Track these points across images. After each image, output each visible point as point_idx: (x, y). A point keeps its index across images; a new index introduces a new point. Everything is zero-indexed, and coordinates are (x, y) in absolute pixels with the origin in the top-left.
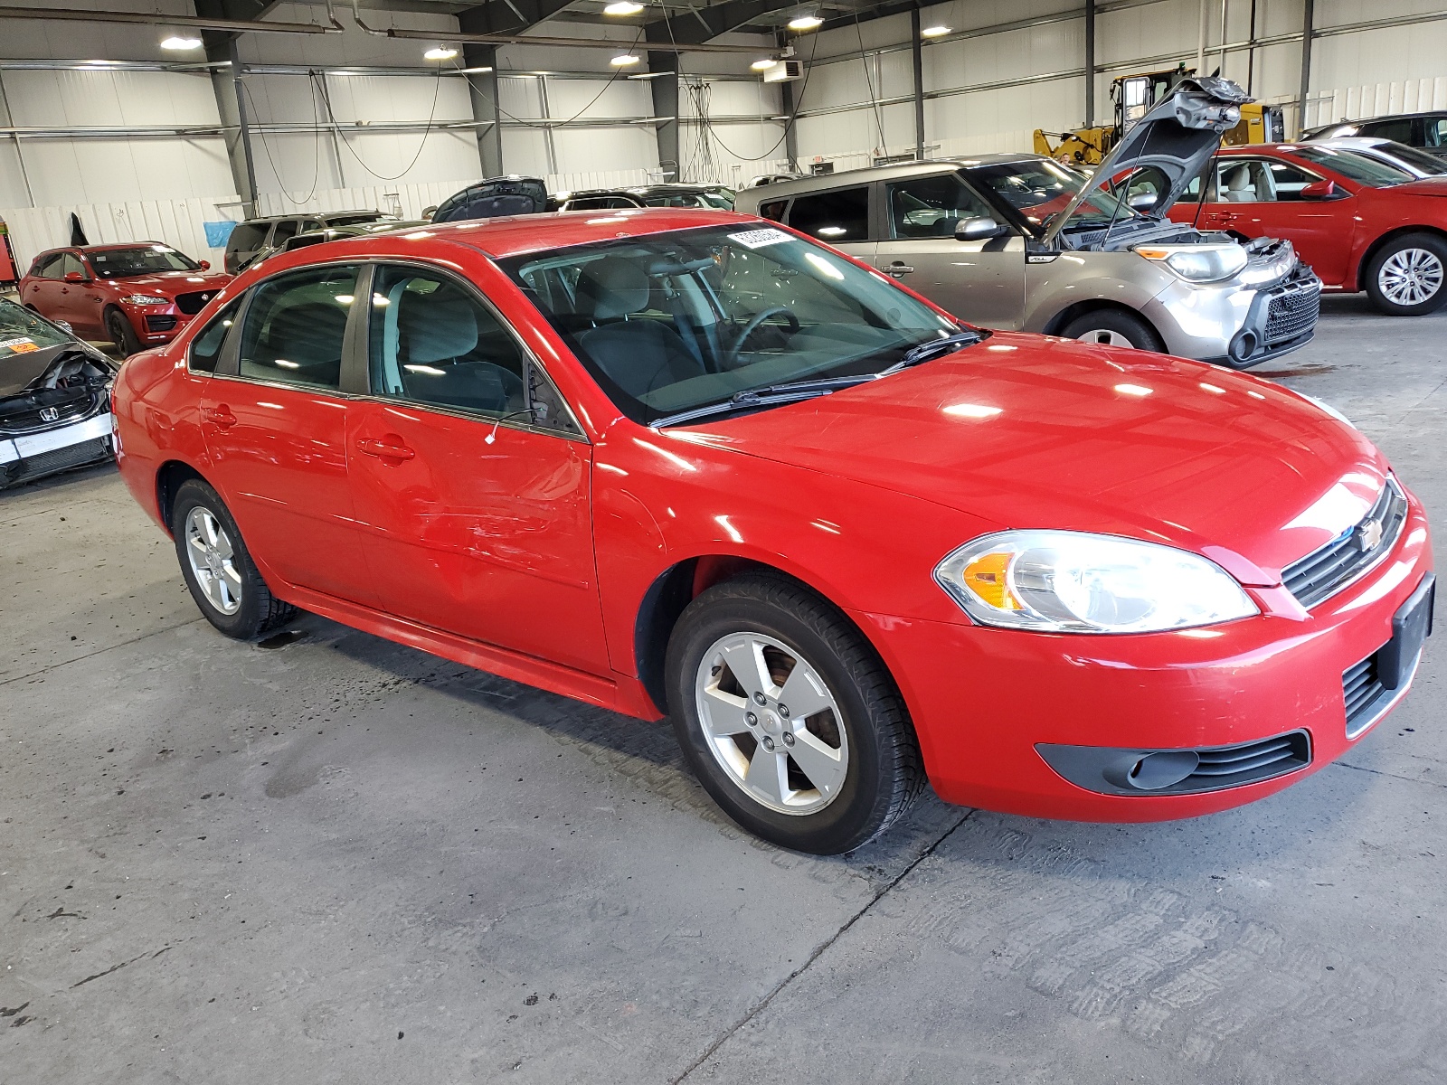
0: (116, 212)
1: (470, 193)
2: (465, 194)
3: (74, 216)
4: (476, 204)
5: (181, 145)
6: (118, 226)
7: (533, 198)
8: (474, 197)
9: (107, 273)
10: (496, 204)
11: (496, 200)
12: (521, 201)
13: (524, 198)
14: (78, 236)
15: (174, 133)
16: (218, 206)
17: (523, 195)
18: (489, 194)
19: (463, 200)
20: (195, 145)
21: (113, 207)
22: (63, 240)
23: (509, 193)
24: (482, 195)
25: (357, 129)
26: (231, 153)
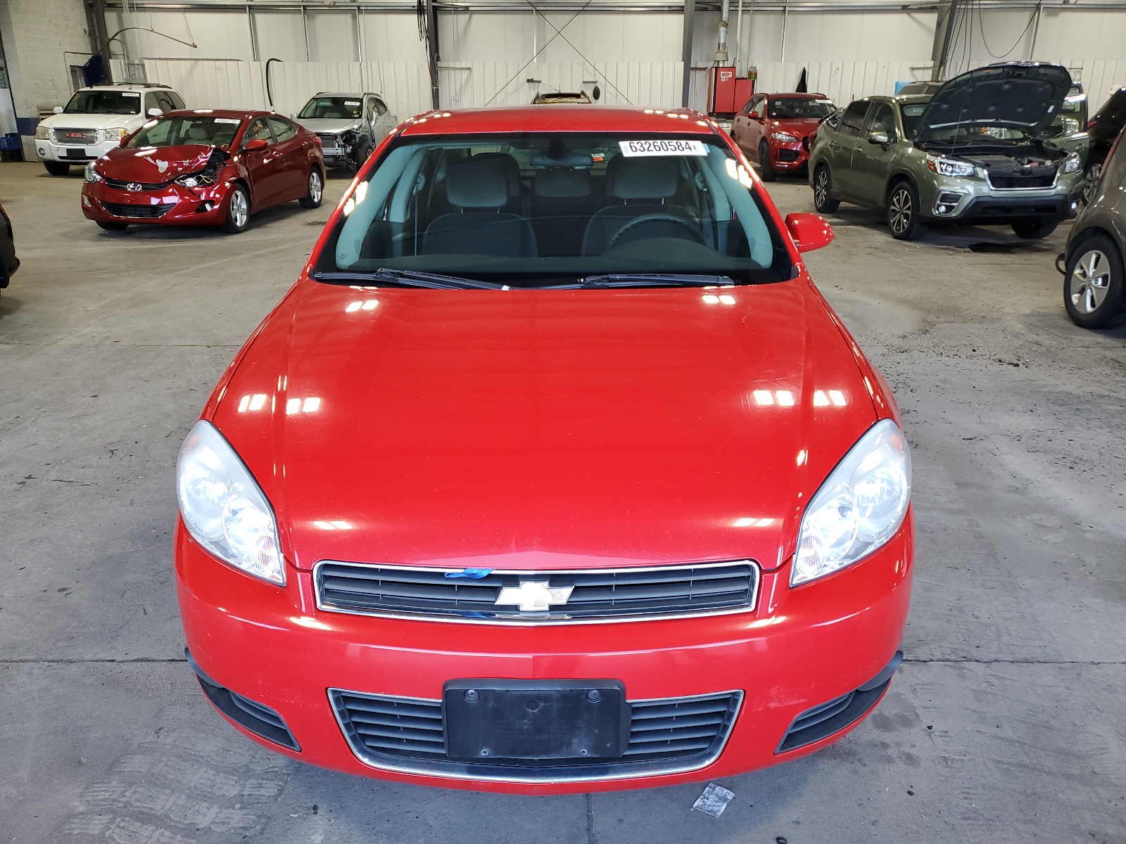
0: (834, 69)
1: (975, 75)
2: (969, 76)
3: (804, 70)
4: (981, 86)
5: (904, 17)
6: (832, 78)
7: (1052, 84)
8: (979, 79)
9: (774, 114)
10: (1006, 87)
11: (1007, 83)
12: (1037, 85)
13: (1041, 83)
14: (802, 86)
15: (900, 8)
16: (913, 69)
17: (1041, 80)
18: (997, 77)
19: (966, 81)
20: (913, 18)
21: (834, 65)
22: (790, 88)
23: (1019, 76)
24: (988, 77)
25: (1064, 6)
26: (939, 25)
